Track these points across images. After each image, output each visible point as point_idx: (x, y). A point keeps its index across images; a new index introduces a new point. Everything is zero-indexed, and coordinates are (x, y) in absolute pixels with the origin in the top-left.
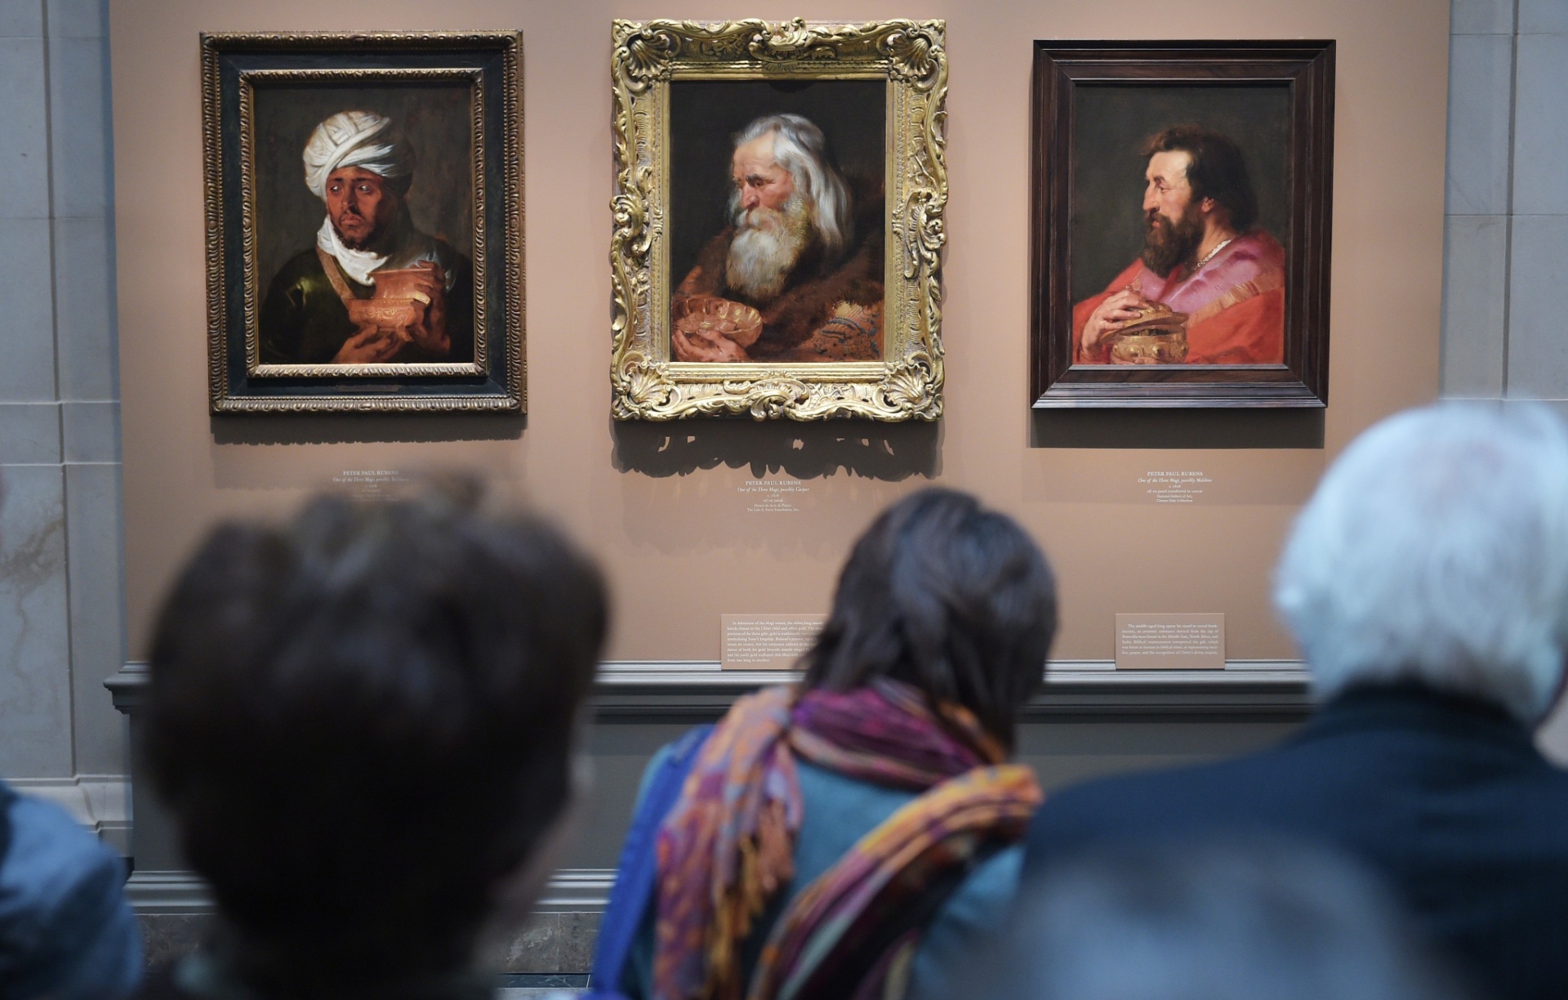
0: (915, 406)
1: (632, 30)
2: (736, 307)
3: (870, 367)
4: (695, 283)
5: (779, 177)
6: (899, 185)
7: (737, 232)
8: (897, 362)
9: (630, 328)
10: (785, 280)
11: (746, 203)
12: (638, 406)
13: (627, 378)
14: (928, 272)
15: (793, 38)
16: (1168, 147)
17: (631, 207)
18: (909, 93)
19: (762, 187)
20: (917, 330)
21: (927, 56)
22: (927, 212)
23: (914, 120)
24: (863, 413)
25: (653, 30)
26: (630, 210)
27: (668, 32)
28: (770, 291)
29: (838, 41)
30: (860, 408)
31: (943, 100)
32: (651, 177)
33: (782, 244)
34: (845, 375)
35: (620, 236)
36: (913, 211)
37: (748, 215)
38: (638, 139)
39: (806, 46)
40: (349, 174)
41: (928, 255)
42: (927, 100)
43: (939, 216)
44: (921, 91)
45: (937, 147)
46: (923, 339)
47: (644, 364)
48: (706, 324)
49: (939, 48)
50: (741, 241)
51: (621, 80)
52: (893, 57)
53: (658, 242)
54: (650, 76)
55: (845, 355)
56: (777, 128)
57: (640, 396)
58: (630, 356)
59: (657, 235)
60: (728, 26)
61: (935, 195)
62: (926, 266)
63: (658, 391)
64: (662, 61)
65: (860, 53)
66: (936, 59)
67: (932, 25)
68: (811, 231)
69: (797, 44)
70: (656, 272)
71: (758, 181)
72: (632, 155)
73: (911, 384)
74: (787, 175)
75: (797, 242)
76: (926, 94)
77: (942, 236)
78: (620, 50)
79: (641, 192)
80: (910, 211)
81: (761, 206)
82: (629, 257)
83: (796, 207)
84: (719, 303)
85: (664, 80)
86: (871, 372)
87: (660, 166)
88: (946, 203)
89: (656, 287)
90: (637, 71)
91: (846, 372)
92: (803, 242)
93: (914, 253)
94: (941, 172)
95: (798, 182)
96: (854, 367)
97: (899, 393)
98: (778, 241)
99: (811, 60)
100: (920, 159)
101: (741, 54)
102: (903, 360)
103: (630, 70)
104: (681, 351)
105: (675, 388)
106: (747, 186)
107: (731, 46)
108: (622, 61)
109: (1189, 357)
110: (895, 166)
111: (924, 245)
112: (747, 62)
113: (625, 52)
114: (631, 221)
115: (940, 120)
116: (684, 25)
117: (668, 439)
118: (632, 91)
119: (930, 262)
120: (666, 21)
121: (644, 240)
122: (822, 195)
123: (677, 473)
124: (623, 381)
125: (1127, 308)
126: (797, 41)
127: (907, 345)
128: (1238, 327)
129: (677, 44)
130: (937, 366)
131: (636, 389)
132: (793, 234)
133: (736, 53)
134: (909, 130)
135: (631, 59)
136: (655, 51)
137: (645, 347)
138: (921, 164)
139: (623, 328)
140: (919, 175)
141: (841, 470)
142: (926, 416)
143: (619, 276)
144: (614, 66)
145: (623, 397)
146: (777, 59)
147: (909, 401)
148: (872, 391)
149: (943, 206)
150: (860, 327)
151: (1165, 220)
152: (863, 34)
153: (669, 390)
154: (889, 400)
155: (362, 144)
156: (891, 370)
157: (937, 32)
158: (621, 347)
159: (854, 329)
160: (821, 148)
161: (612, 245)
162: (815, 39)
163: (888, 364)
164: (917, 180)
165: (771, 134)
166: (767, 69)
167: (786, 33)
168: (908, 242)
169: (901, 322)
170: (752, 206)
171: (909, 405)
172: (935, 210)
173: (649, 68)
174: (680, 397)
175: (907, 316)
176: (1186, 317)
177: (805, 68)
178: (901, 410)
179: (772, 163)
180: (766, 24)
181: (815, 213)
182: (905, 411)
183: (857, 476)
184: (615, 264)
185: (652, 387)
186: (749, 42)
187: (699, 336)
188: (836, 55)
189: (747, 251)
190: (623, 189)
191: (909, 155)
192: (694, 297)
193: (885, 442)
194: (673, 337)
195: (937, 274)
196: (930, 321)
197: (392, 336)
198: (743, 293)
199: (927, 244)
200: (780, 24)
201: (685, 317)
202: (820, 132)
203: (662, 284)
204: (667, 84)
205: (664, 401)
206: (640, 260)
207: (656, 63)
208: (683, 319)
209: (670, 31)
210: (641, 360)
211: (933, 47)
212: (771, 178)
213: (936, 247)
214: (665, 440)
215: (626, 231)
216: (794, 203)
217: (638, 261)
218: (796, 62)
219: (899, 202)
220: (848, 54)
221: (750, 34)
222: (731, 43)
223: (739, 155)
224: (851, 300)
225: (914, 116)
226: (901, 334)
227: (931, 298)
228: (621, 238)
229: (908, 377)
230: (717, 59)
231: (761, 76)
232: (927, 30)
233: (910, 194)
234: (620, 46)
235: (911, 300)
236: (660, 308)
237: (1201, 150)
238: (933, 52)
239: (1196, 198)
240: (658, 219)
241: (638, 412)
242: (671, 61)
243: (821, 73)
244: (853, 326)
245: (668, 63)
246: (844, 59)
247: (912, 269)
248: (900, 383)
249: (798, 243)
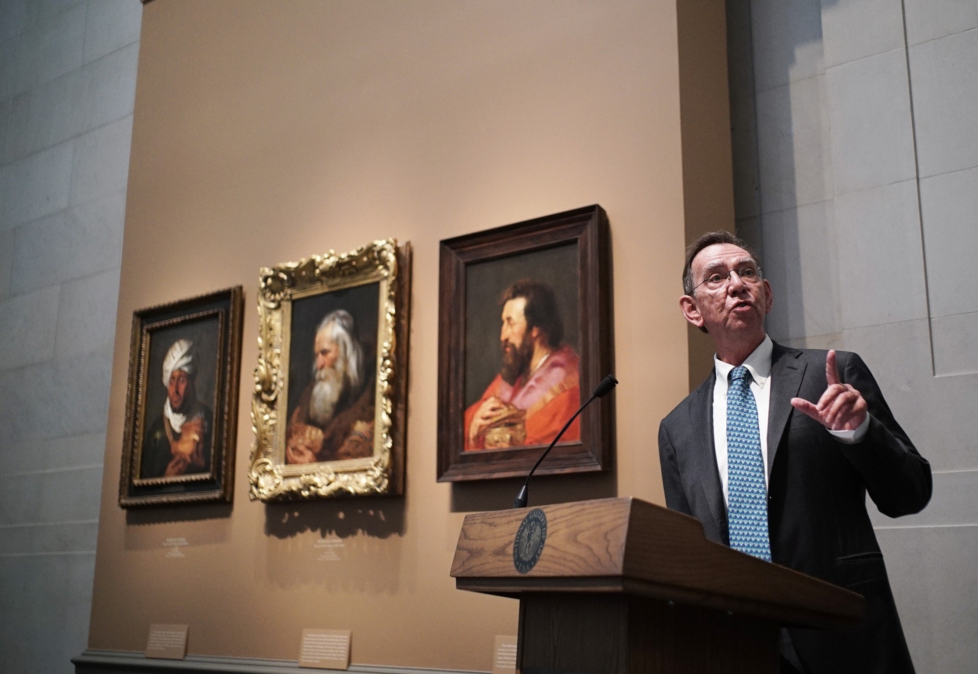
0: (376, 484)
1: (266, 273)
2: (312, 429)
4: (296, 416)
5: (334, 348)
7: (315, 383)
9: (260, 445)
10: (334, 410)
11: (320, 366)
12: (259, 491)
13: (256, 475)
15: (327, 263)
16: (514, 296)
19: (326, 355)
22: (383, 356)
25: (276, 272)
27: (282, 272)
28: (327, 418)
29: (351, 262)
31: (392, 286)
32: (279, 356)
33: (333, 389)
34: (354, 467)
37: (320, 373)
38: (272, 335)
39: (334, 267)
40: (177, 374)
43: (389, 358)
45: (388, 315)
47: (268, 468)
48: (300, 441)
50: (317, 389)
51: (261, 302)
53: (281, 393)
54: (280, 299)
55: (358, 455)
56: (334, 319)
57: (261, 486)
58: (260, 462)
59: (280, 389)
63: (272, 483)
64: (285, 289)
66: (389, 262)
68: (346, 379)
69: (330, 266)
70: (280, 411)
71: (325, 352)
72: (265, 344)
73: (377, 470)
74: (337, 346)
75: (339, 386)
77: (389, 370)
79: (269, 364)
81: (326, 366)
82: (263, 404)
83: (340, 365)
84: (306, 427)
86: (366, 464)
87: (284, 349)
89: (280, 421)
90: (272, 296)
92: (342, 386)
98: (332, 386)
99: (347, 276)
103: (267, 296)
104: (289, 458)
105: (282, 481)
106: (320, 356)
108: (262, 291)
109: (528, 441)
112: (320, 283)
113: (263, 285)
118: (267, 308)
120: (279, 266)
121: (272, 393)
122: (351, 355)
123: (290, 536)
124: (253, 477)
125: (493, 410)
128: (554, 416)
130: (385, 456)
131: (261, 481)
132: (338, 382)
135: (267, 290)
136: (280, 284)
137: (270, 456)
139: (255, 445)
141: (360, 531)
145: (253, 487)
146: (330, 278)
149: (389, 352)
150: (365, 436)
151: (513, 345)
152: (358, 254)
153: (278, 482)
155: (183, 357)
156: (374, 462)
157: (391, 246)
159: (362, 437)
160: (352, 328)
162: (338, 261)
165: (331, 323)
166: (327, 285)
167: (325, 261)
170: (322, 367)
172: (386, 355)
173: (279, 295)
176: (524, 412)
177: (344, 282)
179: (330, 341)
180: (316, 258)
181: (348, 367)
183: (367, 535)
184: (253, 407)
186: (316, 270)
187: (297, 449)
189: (319, 394)
192: (296, 425)
193: (377, 510)
194: (286, 450)
197: (185, 460)
198: (316, 420)
202: (352, 318)
204: (289, 302)
207: (282, 291)
208: (291, 439)
210: (268, 465)
211: (389, 255)
212: (330, 349)
214: (285, 515)
215: (258, 387)
216: (339, 362)
217: (270, 406)
221: (313, 266)
223: (317, 339)
224: (362, 419)
227: (384, 412)
231: (327, 290)
232: (386, 245)
237: (532, 296)
238: (388, 258)
239: (529, 329)
240: (281, 381)
241: (257, 496)
244: (362, 435)
245: (288, 290)
246: (361, 272)
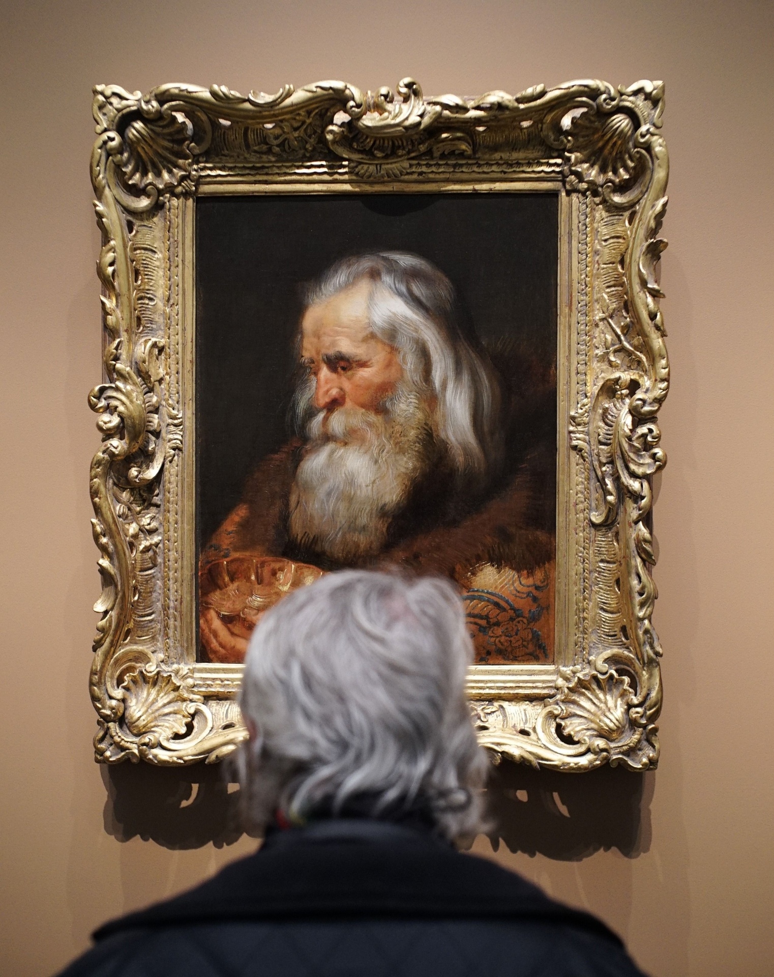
0: (612, 745)
1: (124, 102)
2: (306, 572)
3: (532, 673)
4: (237, 532)
5: (378, 356)
6: (581, 368)
7: (308, 447)
8: (578, 667)
9: (122, 608)
10: (388, 528)
11: (323, 400)
12: (136, 740)
13: (118, 693)
14: (635, 514)
15: (400, 112)
17: (123, 403)
18: (597, 215)
19: (350, 373)
20: (612, 613)
21: (631, 144)
22: (633, 411)
23: (606, 258)
24: (522, 757)
25: (162, 103)
26: (121, 408)
27: (188, 108)
28: (362, 546)
29: (478, 121)
30: (516, 747)
31: (659, 217)
32: (163, 357)
33: (384, 469)
34: (490, 688)
35: (104, 452)
36: (606, 410)
37: (326, 419)
38: (143, 291)
39: (422, 126)
41: (635, 485)
42: (630, 223)
43: (651, 418)
44: (615, 210)
45: (650, 300)
46: (624, 629)
47: (151, 668)
48: (257, 601)
49: (652, 129)
51: (107, 189)
52: (570, 151)
53: (174, 463)
54: (161, 186)
55: (489, 653)
56: (374, 275)
57: (141, 723)
58: (126, 654)
59: (172, 452)
60: (289, 95)
61: (646, 382)
62: (630, 505)
63: (175, 713)
64: (181, 161)
65: (514, 146)
66: (648, 147)
67: (640, 91)
69: (407, 123)
70: (173, 513)
71: (342, 364)
72: (126, 315)
73: (602, 705)
74: (390, 353)
75: (407, 463)
76: (627, 214)
77: (659, 452)
78: (105, 137)
79: (143, 379)
80: (601, 411)
81: (349, 404)
82: (124, 490)
83: (406, 406)
84: (277, 565)
85: (186, 195)
86: (534, 682)
87: (179, 337)
88: (665, 396)
89: (172, 539)
90: (138, 176)
91: (490, 681)
92: (418, 465)
93: (609, 482)
94: (657, 342)
95: (410, 363)
96: (503, 673)
97: (582, 720)
98: (376, 462)
99: (432, 158)
100: (618, 323)
101: (314, 149)
102: (589, 662)
103: (125, 173)
104: (214, 644)
105: (203, 708)
106: (325, 372)
107: (296, 134)
108: (108, 155)
110: (574, 337)
111: (627, 468)
112: (324, 163)
113: (112, 139)
114: (124, 427)
115: (655, 251)
116: (214, 94)
117: (195, 787)
118: (127, 210)
119: (637, 497)
120: (184, 86)
121: (152, 461)
122: (450, 386)
123: (211, 843)
124: (111, 698)
126: (407, 119)
127: (594, 638)
129: (205, 132)
130: (651, 675)
131: (136, 710)
132: (402, 451)
133: (306, 150)
134: (598, 276)
135: (126, 155)
136: (166, 144)
137: (153, 638)
138: (619, 331)
139: (112, 609)
140: (615, 351)
142: (630, 763)
143: (103, 520)
144: (95, 164)
145: (111, 725)
146: (374, 157)
147: (601, 736)
148: (534, 715)
149: (659, 401)
150: (516, 606)
152: (522, 106)
153: (192, 711)
154: (566, 732)
156: (567, 679)
157: (649, 104)
158: (108, 640)
159: (504, 610)
160: (448, 307)
161: (91, 468)
162: (439, 115)
163: (562, 669)
164: (612, 358)
165: (364, 286)
166: (357, 174)
167: (389, 107)
168: (596, 463)
169: (585, 599)
170: (334, 404)
171: (601, 743)
172: (647, 408)
173: (158, 174)
174: (210, 725)
175: (595, 588)
177: (421, 174)
178: (588, 751)
179: (364, 334)
180: (355, 91)
181: (438, 416)
182: (595, 753)
183: (508, 850)
184: (97, 499)
185: (164, 705)
186: (327, 126)
187: (244, 620)
188: (475, 151)
189: (325, 479)
190: (111, 372)
191: (597, 318)
192: (236, 555)
193: (556, 795)
194: (201, 621)
195: (647, 518)
196: (638, 599)
198: (318, 549)
199: (633, 467)
200: (378, 92)
201: (221, 589)
202: (446, 280)
203: (183, 534)
204: (190, 202)
205: (183, 730)
206: (145, 495)
207: (170, 166)
208: (218, 593)
209: (191, 104)
210: (148, 661)
211: (643, 129)
212: (364, 358)
213: (649, 472)
214: (191, 789)
215: (117, 445)
216: (403, 399)
217: (141, 496)
218: (406, 164)
219: (580, 397)
220: (495, 148)
221: (327, 110)
222: (296, 129)
223: (309, 321)
224: (499, 561)
225: (607, 251)
226: (584, 619)
227: (639, 560)
228: (106, 456)
229: (598, 692)
230: (273, 159)
231: (347, 187)
232: (631, 98)
233: (600, 383)
234: (106, 130)
235: (602, 561)
236: (177, 575)
238: (643, 136)
240: (175, 425)
241: (136, 751)
242: (197, 163)
243: (448, 181)
244: (502, 603)
245: (190, 165)
246: (487, 156)
247: (604, 510)
248: (583, 702)
249: (410, 465)
